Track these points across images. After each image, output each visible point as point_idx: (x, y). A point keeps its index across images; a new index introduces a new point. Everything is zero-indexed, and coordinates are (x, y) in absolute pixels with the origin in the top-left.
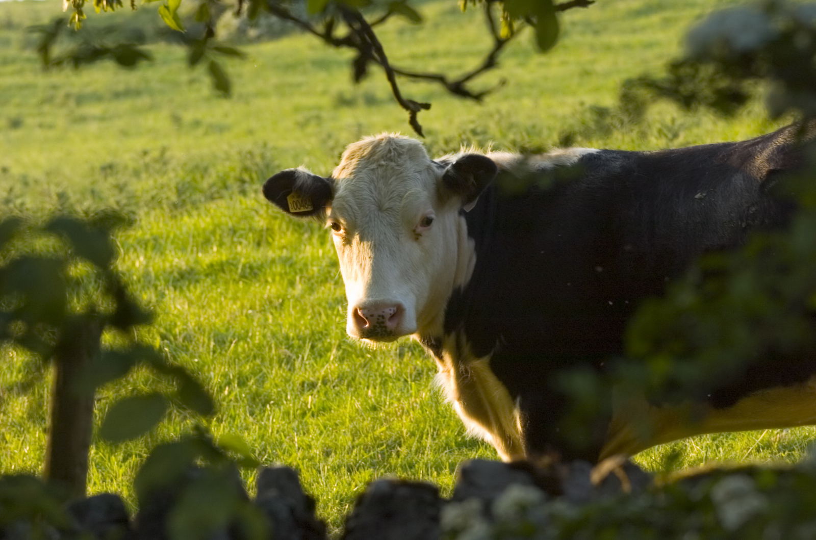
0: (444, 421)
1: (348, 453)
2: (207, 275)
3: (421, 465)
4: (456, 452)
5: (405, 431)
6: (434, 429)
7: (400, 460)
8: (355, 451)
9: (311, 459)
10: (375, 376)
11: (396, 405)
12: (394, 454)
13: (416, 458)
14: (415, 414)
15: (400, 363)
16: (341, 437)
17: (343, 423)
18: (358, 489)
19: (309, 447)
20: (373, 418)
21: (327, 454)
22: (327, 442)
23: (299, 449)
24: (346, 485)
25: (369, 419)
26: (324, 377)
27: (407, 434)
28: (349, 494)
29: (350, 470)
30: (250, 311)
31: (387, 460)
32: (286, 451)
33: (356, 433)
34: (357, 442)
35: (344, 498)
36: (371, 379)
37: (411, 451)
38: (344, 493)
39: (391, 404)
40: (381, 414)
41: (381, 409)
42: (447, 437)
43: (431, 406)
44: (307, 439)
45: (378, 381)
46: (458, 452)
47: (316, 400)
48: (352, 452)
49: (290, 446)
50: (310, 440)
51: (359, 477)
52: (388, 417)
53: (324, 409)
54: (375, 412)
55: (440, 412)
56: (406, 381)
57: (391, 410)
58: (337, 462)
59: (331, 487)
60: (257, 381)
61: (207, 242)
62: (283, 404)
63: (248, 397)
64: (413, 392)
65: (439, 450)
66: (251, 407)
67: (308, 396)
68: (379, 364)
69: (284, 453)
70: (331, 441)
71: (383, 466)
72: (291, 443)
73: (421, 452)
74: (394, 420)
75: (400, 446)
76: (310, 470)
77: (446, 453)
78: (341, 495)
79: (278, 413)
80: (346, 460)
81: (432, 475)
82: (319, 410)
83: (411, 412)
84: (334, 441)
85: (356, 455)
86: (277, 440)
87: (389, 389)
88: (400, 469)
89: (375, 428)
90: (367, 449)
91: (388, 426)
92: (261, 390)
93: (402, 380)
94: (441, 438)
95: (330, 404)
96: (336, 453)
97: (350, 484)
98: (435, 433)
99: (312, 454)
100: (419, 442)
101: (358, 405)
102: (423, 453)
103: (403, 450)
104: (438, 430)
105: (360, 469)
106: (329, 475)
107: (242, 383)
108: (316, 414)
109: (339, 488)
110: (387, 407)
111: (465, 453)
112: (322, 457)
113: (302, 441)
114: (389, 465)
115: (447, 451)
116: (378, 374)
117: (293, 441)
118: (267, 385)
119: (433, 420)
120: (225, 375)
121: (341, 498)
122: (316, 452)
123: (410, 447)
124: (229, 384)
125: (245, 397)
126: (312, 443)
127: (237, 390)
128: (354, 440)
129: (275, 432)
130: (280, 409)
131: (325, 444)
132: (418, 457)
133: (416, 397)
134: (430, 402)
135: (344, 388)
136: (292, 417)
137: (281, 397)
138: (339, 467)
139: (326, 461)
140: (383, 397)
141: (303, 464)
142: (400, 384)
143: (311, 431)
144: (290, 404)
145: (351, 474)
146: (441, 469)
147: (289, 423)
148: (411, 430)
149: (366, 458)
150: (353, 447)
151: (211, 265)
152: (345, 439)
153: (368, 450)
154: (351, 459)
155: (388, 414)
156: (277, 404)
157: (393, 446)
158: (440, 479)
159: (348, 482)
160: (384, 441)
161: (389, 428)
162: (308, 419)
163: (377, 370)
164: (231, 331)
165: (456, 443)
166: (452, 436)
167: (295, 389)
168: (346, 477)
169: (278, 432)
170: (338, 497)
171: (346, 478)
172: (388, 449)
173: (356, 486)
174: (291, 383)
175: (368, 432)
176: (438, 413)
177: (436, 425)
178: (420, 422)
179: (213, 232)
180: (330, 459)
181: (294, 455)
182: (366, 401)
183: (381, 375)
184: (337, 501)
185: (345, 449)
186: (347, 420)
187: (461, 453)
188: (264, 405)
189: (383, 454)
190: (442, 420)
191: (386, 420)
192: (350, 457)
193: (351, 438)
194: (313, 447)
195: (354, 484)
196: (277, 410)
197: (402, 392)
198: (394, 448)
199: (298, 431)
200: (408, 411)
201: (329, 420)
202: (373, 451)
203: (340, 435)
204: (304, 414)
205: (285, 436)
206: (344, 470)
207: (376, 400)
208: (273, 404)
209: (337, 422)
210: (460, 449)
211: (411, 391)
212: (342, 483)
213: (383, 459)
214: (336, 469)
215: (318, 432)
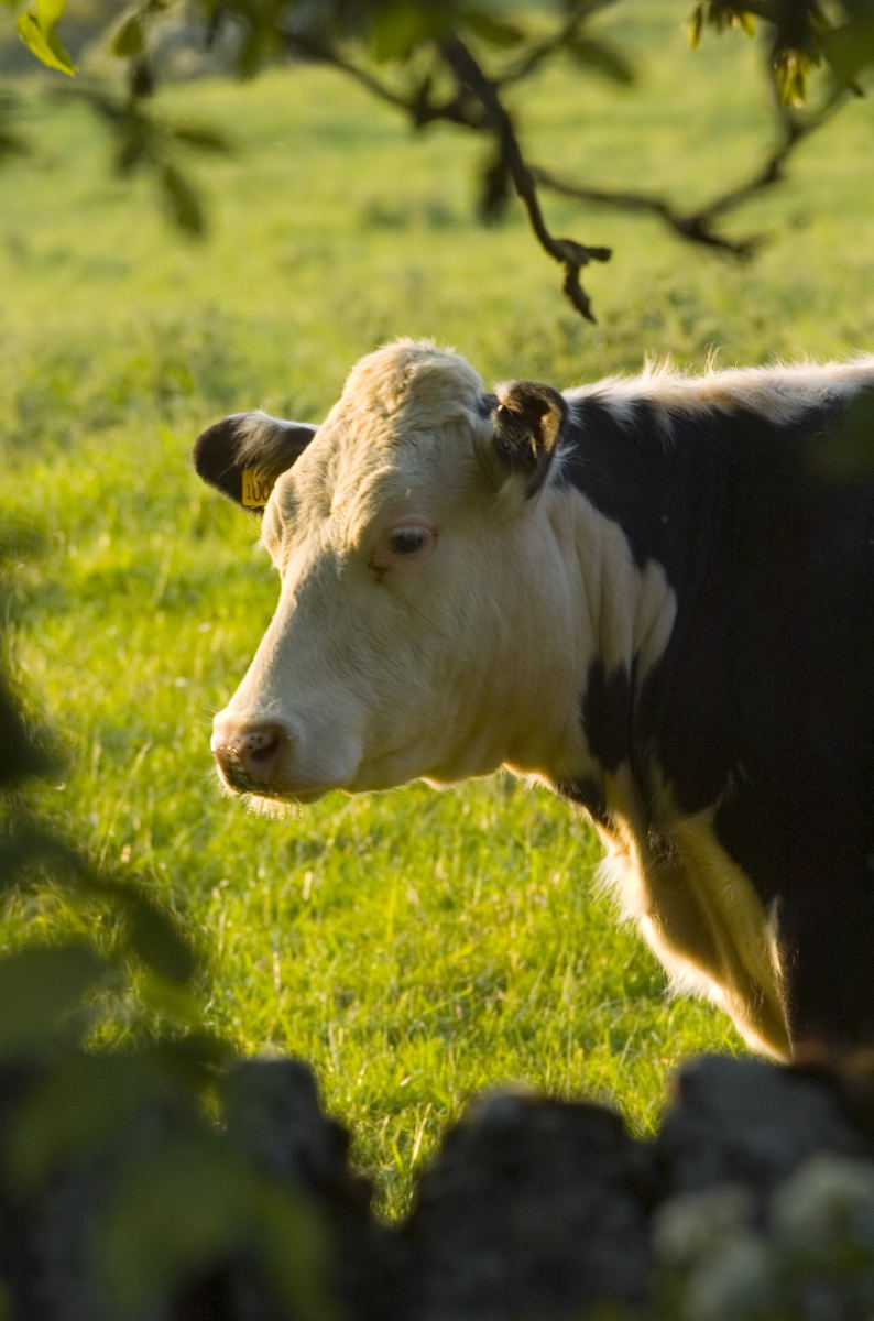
0: (600, 939)
1: (389, 1001)
2: (87, 598)
3: (549, 1033)
4: (626, 1009)
5: (514, 956)
6: (579, 954)
7: (502, 1021)
8: (405, 997)
9: (309, 1012)
10: (452, 832)
11: (496, 897)
12: (489, 1007)
13: (537, 1016)
14: (537, 921)
15: (507, 805)
16: (374, 966)
17: (380, 935)
18: (410, 1083)
19: (305, 985)
20: (444, 926)
21: (344, 1002)
22: (345, 975)
23: (282, 988)
24: (385, 1073)
25: (437, 926)
26: (342, 831)
27: (519, 963)
28: (391, 1093)
29: (393, 1039)
30: (180, 682)
31: (475, 1020)
32: (255, 993)
33: (408, 956)
34: (409, 977)
35: (380, 1101)
36: (442, 839)
37: (526, 1000)
38: (380, 1091)
39: (485, 896)
40: (463, 918)
41: (462, 907)
42: (607, 973)
43: (574, 904)
44: (299, 968)
45: (458, 844)
46: (631, 1007)
47: (321, 882)
48: (398, 999)
49: (264, 983)
50: (307, 969)
51: (412, 1056)
52: (477, 925)
53: (338, 903)
54: (450, 913)
55: (593, 917)
56: (518, 846)
57: (485, 909)
58: (365, 1020)
59: (351, 1075)
60: (192, 836)
61: (87, 524)
62: (247, 888)
63: (174, 870)
64: (533, 870)
65: (588, 1001)
66: (177, 890)
67: (304, 872)
68: (459, 806)
69: (249, 997)
70: (353, 974)
71: (464, 1032)
72: (266, 977)
73: (550, 1003)
74: (490, 932)
75: (504, 987)
76: (305, 1036)
77: (604, 1009)
78: (373, 1095)
79: (238, 907)
80: (385, 1018)
81: (572, 1055)
82: (327, 906)
83: (530, 916)
84: (358, 973)
85: (408, 1007)
86: (234, 968)
87: (482, 863)
88: (502, 1040)
89: (450, 948)
90: (431, 994)
91: (477, 944)
92: (201, 856)
93: (511, 843)
94: (593, 974)
95: (348, 891)
96: (362, 1000)
97: (392, 1071)
98: (581, 963)
99: (310, 1001)
100: (546, 981)
101: (412, 896)
102: (554, 1007)
103: (510, 998)
104: (588, 956)
105: (415, 1039)
106: (347, 1049)
107: (161, 840)
108: (319, 912)
109: (370, 1078)
110: (475, 901)
111: (645, 1009)
112: (333, 1009)
113: (290, 972)
114: (477, 1032)
115: (606, 1004)
116: (456, 828)
117: (269, 970)
118: (215, 844)
119: (578, 935)
120: (124, 821)
121: (375, 1100)
122: (321, 997)
123: (524, 993)
124: (131, 839)
125: (167, 870)
126: (312, 977)
127: (149, 854)
128: (401, 973)
129: (231, 950)
130: (241, 899)
131: (338, 980)
132: (542, 1015)
133: (539, 883)
134: (570, 894)
135: (383, 854)
136: (267, 917)
137: (245, 873)
138: (370, 1032)
139: (341, 1018)
140: (468, 880)
141: (290, 1022)
142: (506, 853)
143: (310, 950)
144: (262, 888)
145: (395, 1050)
146: (593, 1044)
147: (264, 930)
148: (529, 954)
149: (429, 1015)
150: (401, 989)
151: (96, 578)
152: (382, 970)
153: (432, 996)
154: (395, 1015)
155: (477, 917)
156: (236, 887)
157: (488, 988)
158: (589, 1066)
159: (390, 1066)
160: (469, 978)
161: (480, 950)
162: (303, 922)
163: (455, 820)
164: (139, 725)
165: (627, 986)
166: (618, 972)
167: (276, 855)
168: (384, 1055)
169: (236, 950)
170: (368, 1098)
171: (386, 1056)
172: (478, 995)
173: (406, 1075)
174: (266, 842)
175: (434, 957)
176: (587, 918)
177: (582, 945)
178: (548, 937)
179: (101, 503)
180: (351, 1015)
181: (272, 1002)
182: (431, 888)
183: (464, 832)
184: (364, 1109)
185: (382, 991)
186: (389, 929)
187: (637, 1011)
188: (207, 889)
189: (465, 1005)
190: (595, 935)
191: (472, 930)
192: (393, 1010)
193: (396, 968)
194: (313, 986)
195: (401, 1071)
196: (236, 902)
197: (510, 871)
198: (490, 993)
199: (281, 949)
200: (522, 914)
201: (348, 926)
202: (445, 999)
203: (372, 961)
204: (294, 912)
205: (254, 960)
206: (380, 1039)
207: (452, 885)
208: (228, 888)
209: (367, 931)
210: (634, 1002)
211: (527, 870)
212: (376, 1066)
213: (466, 1017)
214: (362, 1036)
215: (325, 953)
